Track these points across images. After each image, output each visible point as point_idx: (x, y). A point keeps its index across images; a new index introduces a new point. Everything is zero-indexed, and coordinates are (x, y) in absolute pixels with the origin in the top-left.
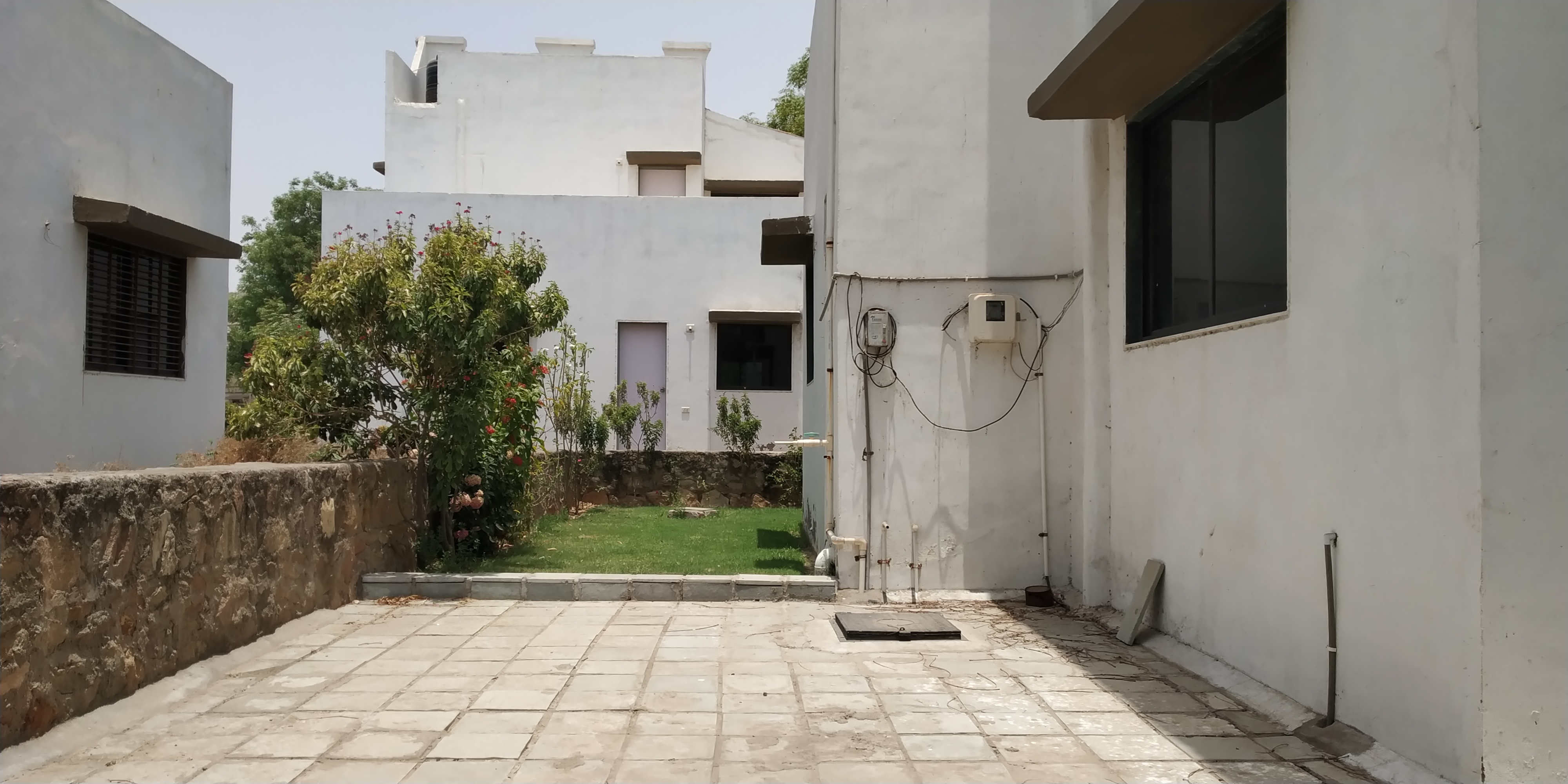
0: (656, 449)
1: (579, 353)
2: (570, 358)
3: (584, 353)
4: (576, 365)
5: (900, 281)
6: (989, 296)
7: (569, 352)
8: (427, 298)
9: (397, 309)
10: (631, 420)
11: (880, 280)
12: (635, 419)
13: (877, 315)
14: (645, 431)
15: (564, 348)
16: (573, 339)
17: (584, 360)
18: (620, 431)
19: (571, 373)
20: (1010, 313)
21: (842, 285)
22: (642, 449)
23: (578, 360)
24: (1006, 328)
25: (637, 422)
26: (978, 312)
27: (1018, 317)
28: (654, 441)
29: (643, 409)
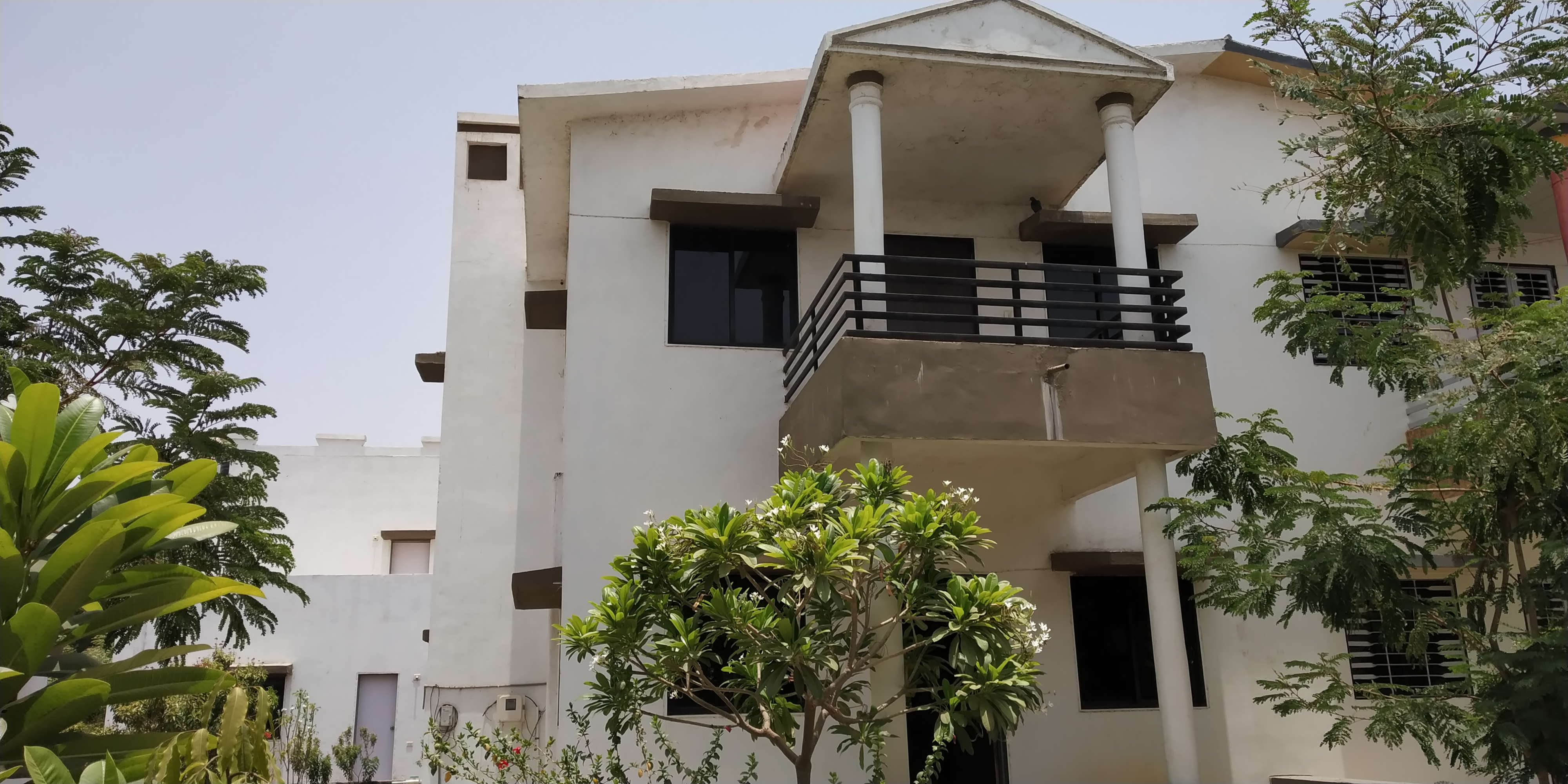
0: (373, 780)
1: (309, 711)
2: (301, 716)
3: (313, 711)
4: (306, 720)
5: (461, 689)
6: (507, 696)
7: (302, 711)
8: (188, 709)
9: (170, 717)
10: (353, 758)
11: (450, 688)
12: (356, 757)
13: (447, 708)
14: (365, 765)
15: (299, 707)
16: (306, 701)
17: (312, 715)
18: (343, 765)
19: (302, 727)
20: (519, 706)
21: (429, 691)
22: (361, 780)
23: (309, 717)
24: (518, 712)
25: (358, 759)
26: (502, 705)
27: (524, 707)
28: (371, 774)
29: (363, 749)
